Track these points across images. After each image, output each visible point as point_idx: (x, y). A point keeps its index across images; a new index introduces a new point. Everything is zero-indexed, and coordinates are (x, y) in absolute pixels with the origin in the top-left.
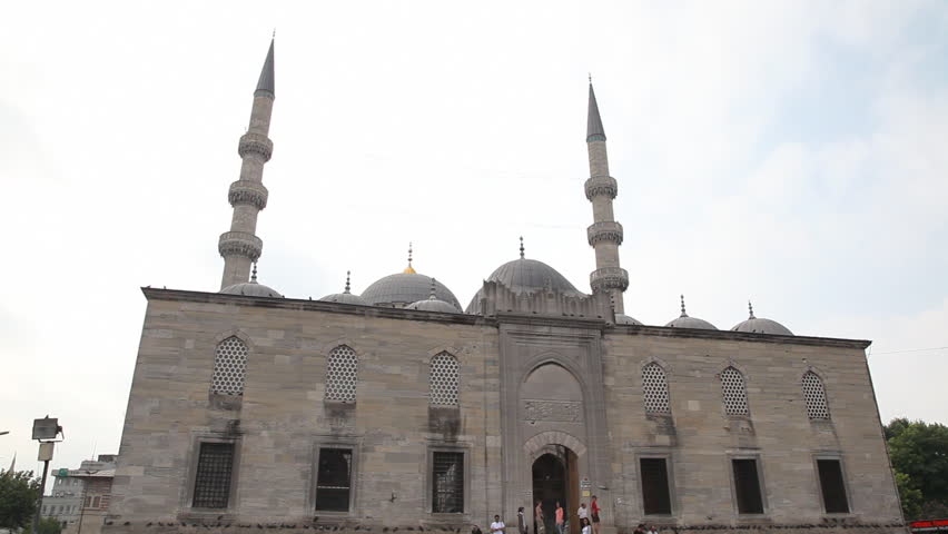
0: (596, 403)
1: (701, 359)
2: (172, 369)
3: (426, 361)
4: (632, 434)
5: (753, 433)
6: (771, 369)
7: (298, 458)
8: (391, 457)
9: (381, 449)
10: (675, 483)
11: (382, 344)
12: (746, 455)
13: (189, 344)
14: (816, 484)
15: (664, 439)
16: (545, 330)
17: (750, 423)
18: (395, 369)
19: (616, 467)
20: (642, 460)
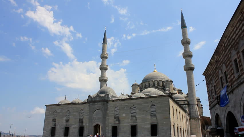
0: (105, 116)
1: (127, 105)
2: (49, 117)
3: (79, 111)
4: (111, 121)
5: (136, 120)
6: (143, 105)
7: (62, 129)
8: (74, 128)
9: (72, 126)
10: (119, 131)
11: (73, 109)
12: (134, 124)
13: (50, 112)
14: (150, 130)
15: (117, 122)
17: (136, 118)
18: (75, 113)
19: (107, 128)
20: (113, 126)
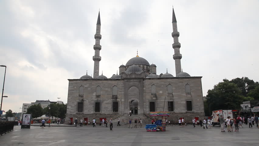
0: (142, 93)
1: (163, 83)
2: (73, 92)
3: (112, 87)
4: (148, 98)
5: (173, 97)
6: (178, 84)
7: (92, 104)
8: (106, 103)
10: (156, 106)
11: (105, 85)
12: (171, 100)
13: (75, 88)
14: (185, 105)
15: (155, 98)
16: (132, 80)
17: (173, 95)
18: (107, 89)
19: (145, 104)
20: (150, 102)
